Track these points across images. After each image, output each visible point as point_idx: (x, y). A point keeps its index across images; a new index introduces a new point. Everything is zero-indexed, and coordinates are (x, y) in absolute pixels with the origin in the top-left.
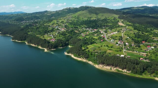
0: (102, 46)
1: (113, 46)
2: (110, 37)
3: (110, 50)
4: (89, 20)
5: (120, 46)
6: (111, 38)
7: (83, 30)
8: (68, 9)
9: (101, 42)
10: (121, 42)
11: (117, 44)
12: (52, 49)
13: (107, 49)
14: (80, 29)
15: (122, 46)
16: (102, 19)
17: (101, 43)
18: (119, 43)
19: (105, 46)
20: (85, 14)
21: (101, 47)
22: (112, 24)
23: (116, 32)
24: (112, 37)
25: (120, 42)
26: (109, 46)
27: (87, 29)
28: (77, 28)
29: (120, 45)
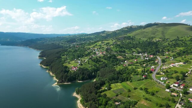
0: (135, 89)
1: (157, 92)
2: (164, 72)
3: (146, 99)
4: (148, 41)
5: (173, 94)
6: (163, 74)
7: (132, 55)
8: (129, 27)
9: (140, 80)
10: (179, 86)
11: (169, 87)
12: (65, 82)
13: (142, 96)
14: (128, 53)
15: (176, 94)
16: (172, 40)
17: (138, 82)
18: (174, 86)
19: (141, 89)
20: (145, 33)
21: (134, 91)
22: (184, 48)
23: (181, 63)
24: (167, 72)
25: (176, 85)
26: (149, 90)
27: (140, 54)
28: (124, 52)
29: (173, 91)
